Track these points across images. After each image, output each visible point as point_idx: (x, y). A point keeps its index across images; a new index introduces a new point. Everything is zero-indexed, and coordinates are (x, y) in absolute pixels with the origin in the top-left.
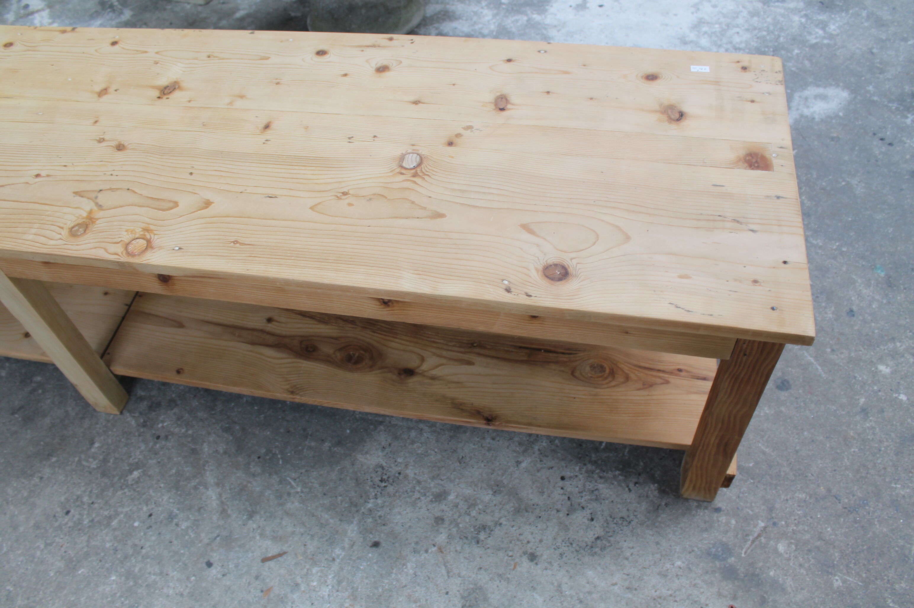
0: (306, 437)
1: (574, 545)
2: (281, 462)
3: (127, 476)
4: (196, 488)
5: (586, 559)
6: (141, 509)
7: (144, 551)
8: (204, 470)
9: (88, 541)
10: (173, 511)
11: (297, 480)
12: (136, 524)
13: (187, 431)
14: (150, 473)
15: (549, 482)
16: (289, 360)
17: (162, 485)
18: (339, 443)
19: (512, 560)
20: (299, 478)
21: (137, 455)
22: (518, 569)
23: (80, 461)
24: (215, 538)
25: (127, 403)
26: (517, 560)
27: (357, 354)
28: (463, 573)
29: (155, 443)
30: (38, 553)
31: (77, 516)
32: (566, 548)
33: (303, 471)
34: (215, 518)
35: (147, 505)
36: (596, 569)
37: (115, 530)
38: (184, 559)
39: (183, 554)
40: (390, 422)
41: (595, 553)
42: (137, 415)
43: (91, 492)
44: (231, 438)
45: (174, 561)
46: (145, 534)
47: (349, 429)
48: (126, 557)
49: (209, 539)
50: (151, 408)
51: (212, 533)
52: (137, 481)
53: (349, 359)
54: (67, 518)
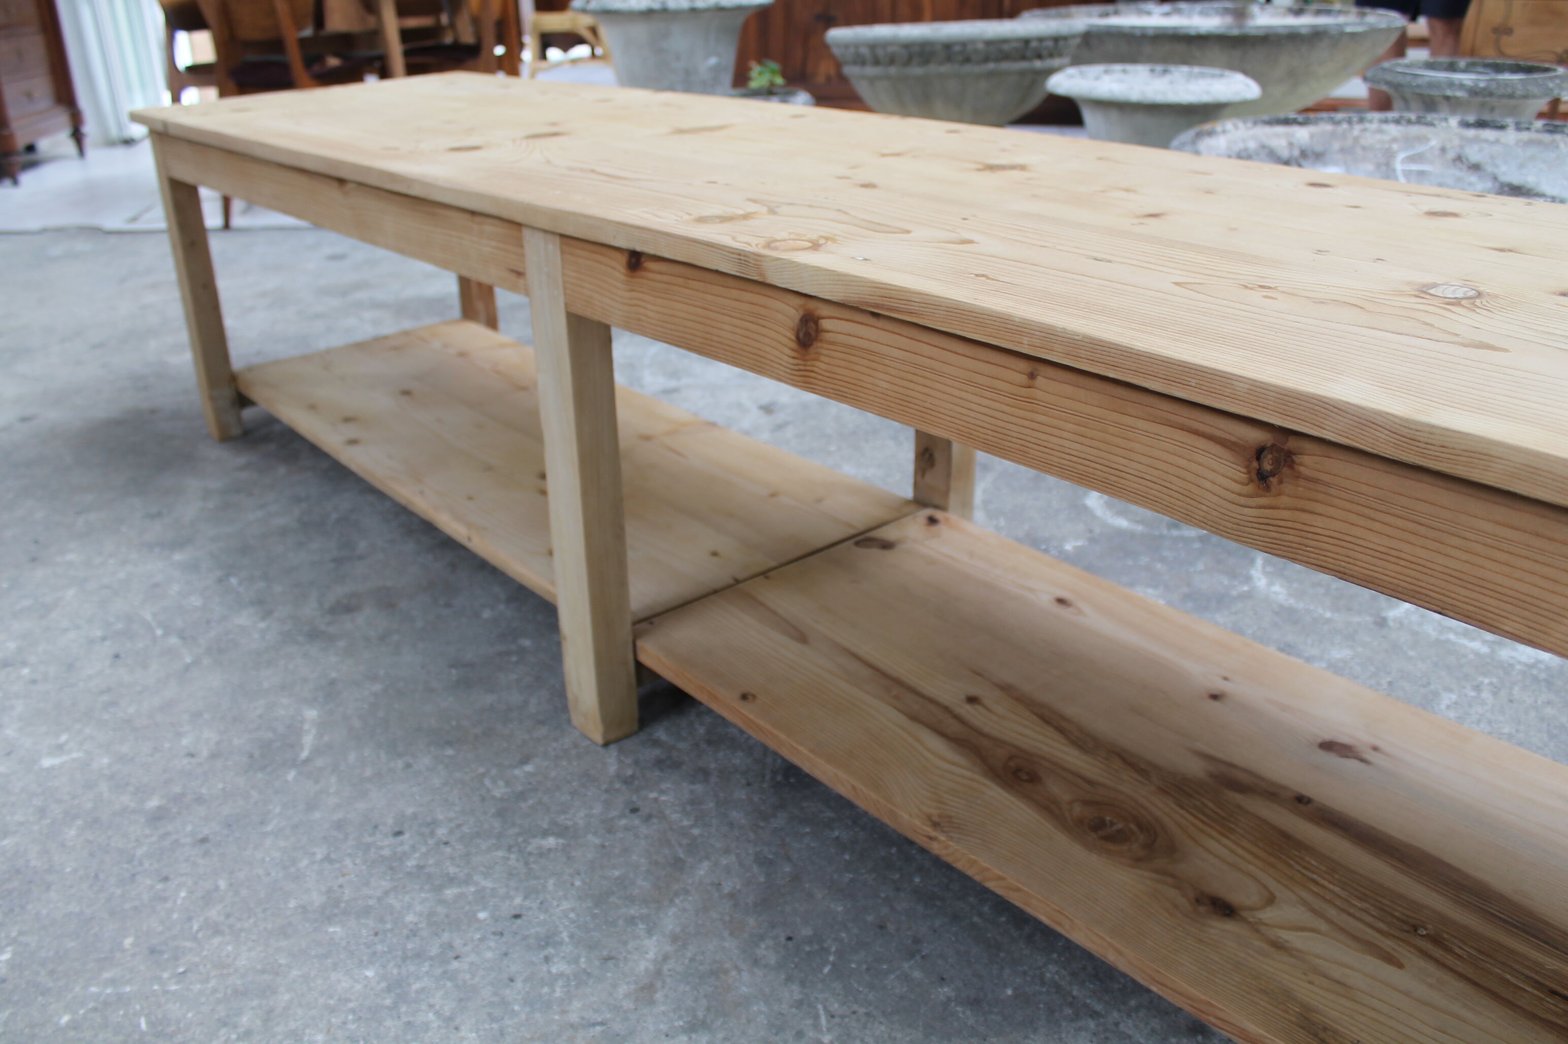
0: (912, 955)
2: (826, 970)
3: (534, 836)
4: (632, 921)
6: (512, 898)
7: (455, 964)
8: (671, 901)
9: (387, 893)
10: (561, 932)
11: (837, 1020)
12: (482, 915)
13: (692, 827)
14: (574, 853)
16: (968, 774)
17: (578, 883)
18: (975, 1003)
20: (843, 1017)
21: (579, 817)
23: (483, 775)
24: (594, 1025)
25: (627, 736)
27: (1120, 826)
29: (622, 816)
31: (406, 848)
33: (862, 1010)
34: (623, 989)
35: (526, 897)
37: (442, 902)
38: (510, 1022)
39: (514, 1014)
40: (1117, 1024)
42: (628, 761)
43: (459, 826)
44: (762, 879)
45: (490, 1014)
46: (482, 939)
47: (1015, 989)
48: (419, 955)
49: (583, 1018)
50: (659, 763)
51: (596, 1011)
52: (543, 854)
53: (1098, 826)
54: (391, 840)
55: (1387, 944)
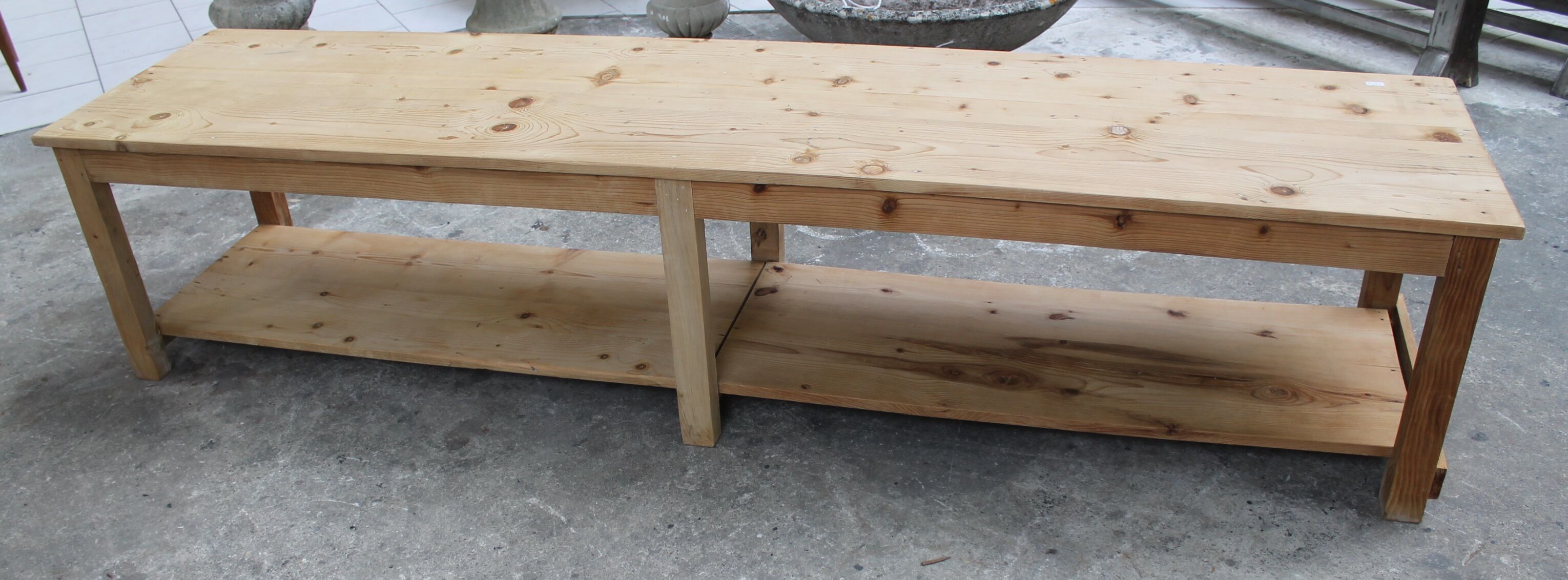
0: (948, 468)
1: (1275, 554)
2: (923, 487)
3: (737, 497)
4: (824, 507)
5: (1291, 565)
6: (763, 524)
7: (775, 558)
8: (832, 493)
9: (702, 549)
10: (802, 525)
11: (947, 501)
12: (759, 536)
13: (801, 461)
14: (764, 496)
15: (1235, 505)
16: (934, 381)
17: (783, 505)
18: (988, 473)
19: (1209, 564)
20: (948, 499)
21: (744, 481)
22: (1217, 571)
23: (673, 484)
24: (861, 547)
25: (720, 438)
26: (1215, 565)
27: (1010, 378)
28: (1157, 574)
29: (765, 472)
30: (644, 559)
31: (683, 530)
32: (1267, 557)
33: (952, 494)
34: (855, 531)
35: (768, 521)
36: (1303, 572)
37: (733, 540)
38: (827, 563)
39: (825, 560)
40: (1043, 457)
41: (1300, 560)
42: (734, 448)
43: (695, 510)
44: (858, 468)
45: (815, 565)
46: (772, 544)
47: (997, 462)
48: (754, 562)
49: (853, 548)
50: (751, 443)
51: (855, 543)
52: (752, 501)
53: (1003, 381)
54: (670, 531)
55: (1133, 381)
